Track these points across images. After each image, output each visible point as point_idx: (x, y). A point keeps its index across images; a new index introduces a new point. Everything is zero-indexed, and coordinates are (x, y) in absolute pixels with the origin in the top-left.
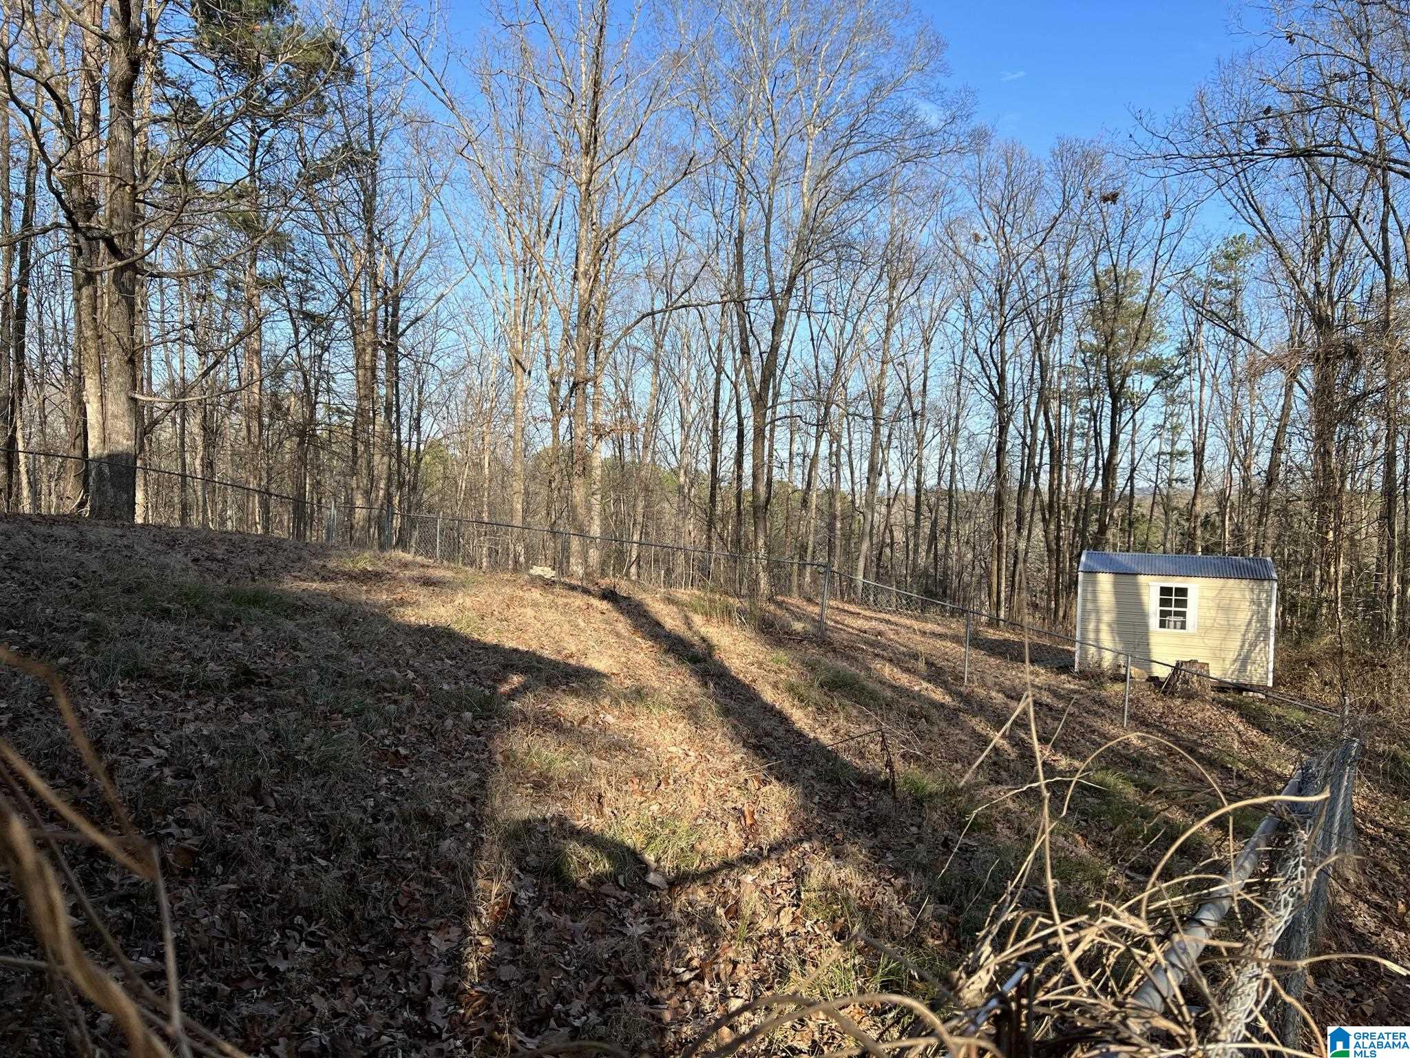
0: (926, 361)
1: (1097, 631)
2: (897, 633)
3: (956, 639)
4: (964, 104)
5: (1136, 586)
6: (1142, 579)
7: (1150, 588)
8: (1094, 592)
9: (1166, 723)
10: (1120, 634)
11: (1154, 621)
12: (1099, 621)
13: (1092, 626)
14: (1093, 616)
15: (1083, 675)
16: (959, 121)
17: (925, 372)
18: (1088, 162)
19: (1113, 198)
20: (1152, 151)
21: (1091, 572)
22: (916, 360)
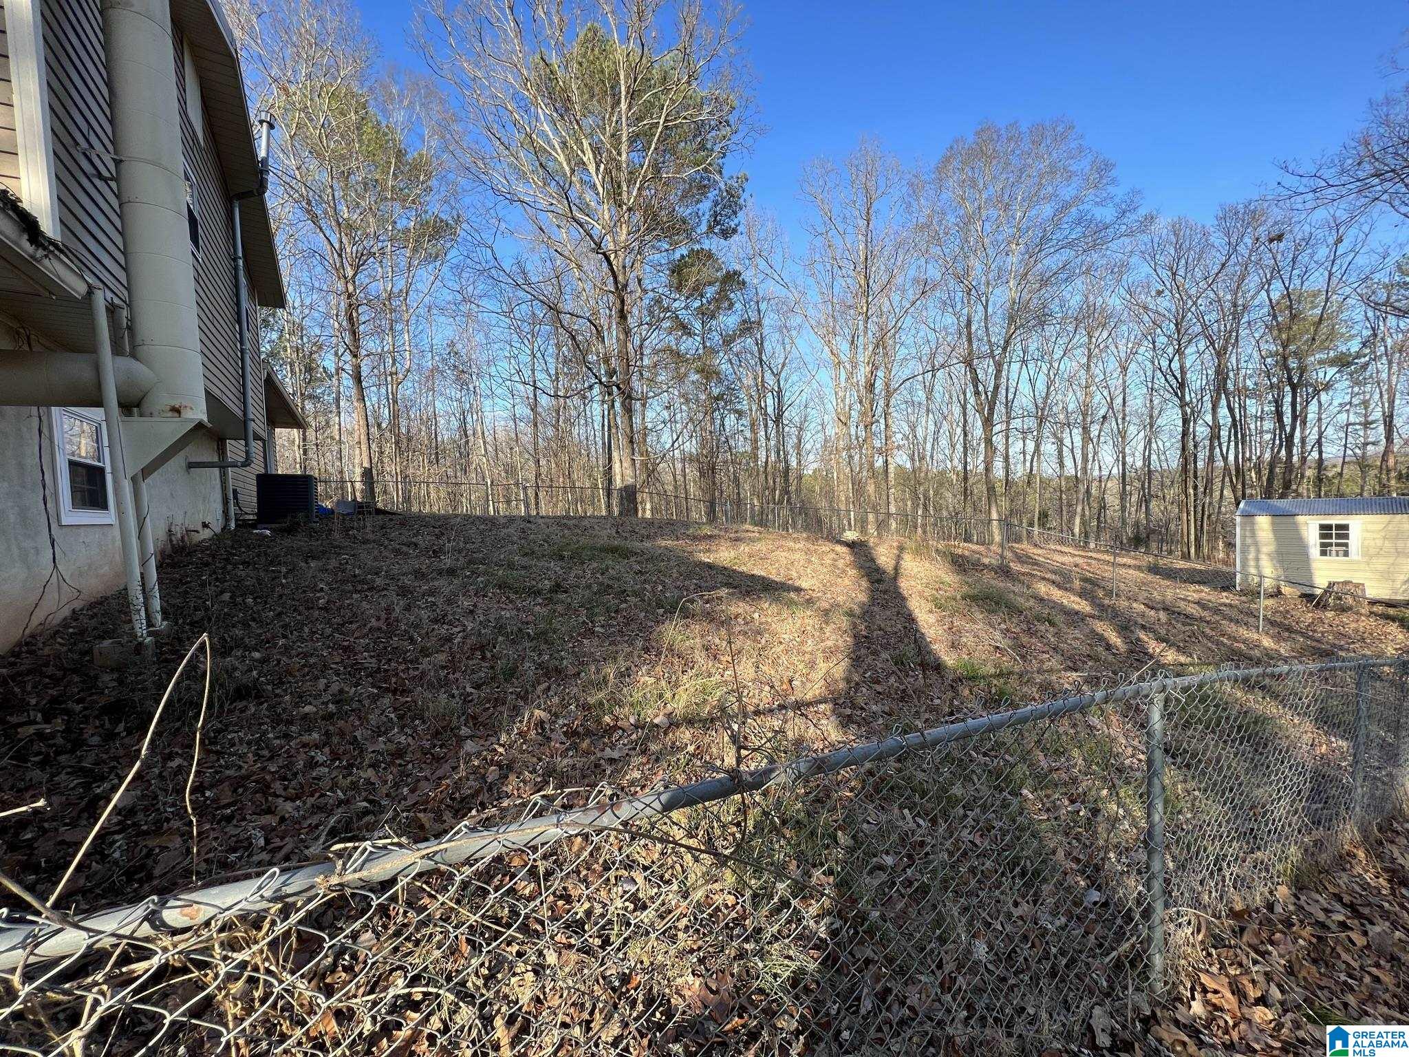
0: (1124, 382)
1: (1257, 559)
2: (1089, 565)
3: (1139, 568)
4: (1132, 201)
5: (1296, 524)
6: (1301, 519)
7: (1310, 528)
8: (1253, 532)
9: (1315, 631)
10: (1281, 562)
11: (1315, 551)
12: (1258, 551)
13: (1251, 556)
14: (1252, 549)
15: (1243, 593)
16: (1128, 214)
17: (1124, 390)
18: (1252, 216)
19: (1279, 238)
20: (1302, 189)
21: (1248, 516)
22: (1116, 383)
